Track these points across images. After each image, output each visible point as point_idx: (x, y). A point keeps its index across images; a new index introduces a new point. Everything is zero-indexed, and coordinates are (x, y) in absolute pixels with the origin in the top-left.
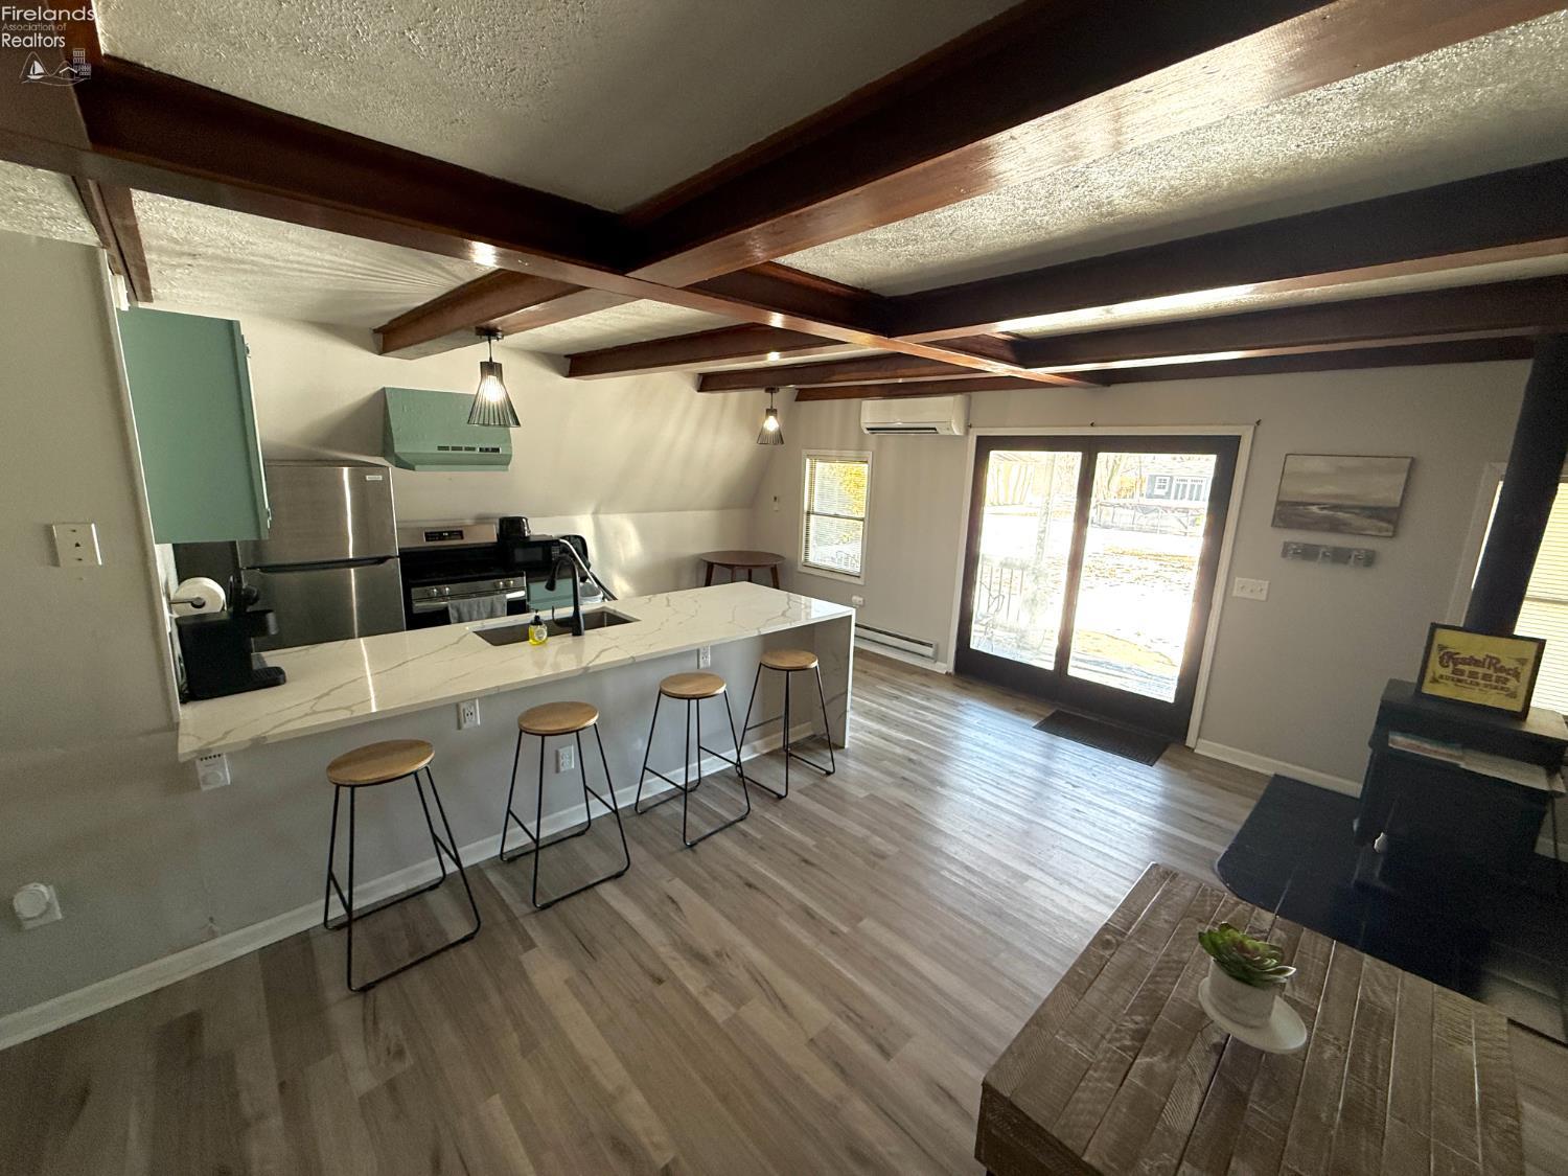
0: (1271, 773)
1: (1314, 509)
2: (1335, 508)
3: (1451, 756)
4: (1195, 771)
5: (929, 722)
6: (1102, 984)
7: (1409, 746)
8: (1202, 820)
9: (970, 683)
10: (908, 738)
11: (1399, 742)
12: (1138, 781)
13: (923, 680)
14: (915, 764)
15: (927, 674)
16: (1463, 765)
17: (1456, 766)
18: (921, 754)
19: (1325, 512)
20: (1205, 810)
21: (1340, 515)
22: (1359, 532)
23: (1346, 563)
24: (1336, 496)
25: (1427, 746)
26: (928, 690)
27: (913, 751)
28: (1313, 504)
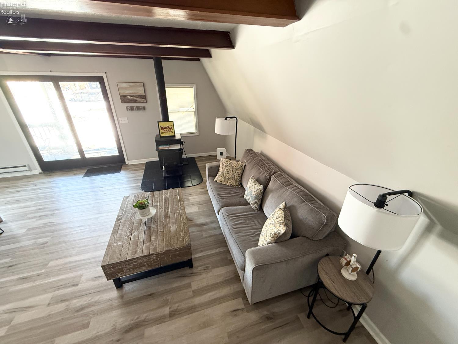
0: (145, 162)
1: (129, 97)
2: (133, 96)
3: (167, 147)
4: (130, 169)
5: (41, 193)
6: (121, 228)
7: (162, 148)
8: (135, 180)
9: (51, 173)
10: (34, 203)
11: (161, 148)
12: (118, 178)
13: (29, 180)
14: (43, 209)
15: (29, 177)
16: (170, 149)
17: (169, 149)
18: (43, 205)
19: (131, 98)
20: (135, 177)
21: (135, 98)
22: (139, 102)
23: (140, 110)
24: (133, 93)
25: (164, 147)
26: (34, 182)
27: (39, 206)
28: (128, 96)
